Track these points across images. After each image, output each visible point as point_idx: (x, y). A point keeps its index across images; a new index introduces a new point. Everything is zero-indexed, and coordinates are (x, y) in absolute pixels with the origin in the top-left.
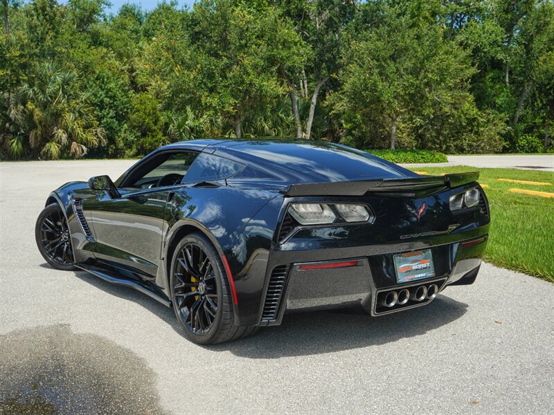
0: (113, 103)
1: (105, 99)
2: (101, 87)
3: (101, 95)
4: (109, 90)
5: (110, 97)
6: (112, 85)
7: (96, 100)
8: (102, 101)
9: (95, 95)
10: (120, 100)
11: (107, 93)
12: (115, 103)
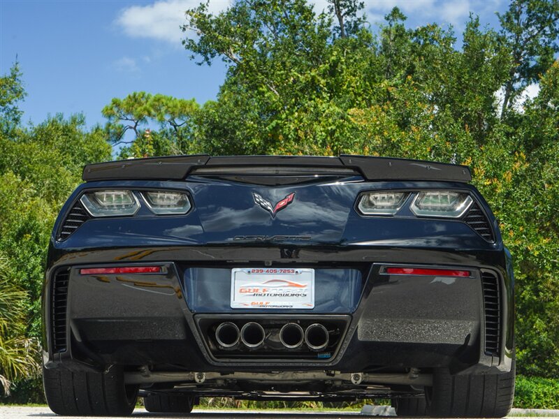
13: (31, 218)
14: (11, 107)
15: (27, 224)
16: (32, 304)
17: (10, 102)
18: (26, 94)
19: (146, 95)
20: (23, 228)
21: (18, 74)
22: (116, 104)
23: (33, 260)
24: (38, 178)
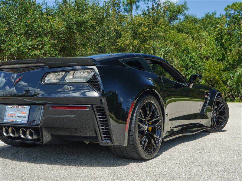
0: (194, 66)
1: (190, 63)
2: (187, 56)
3: (187, 61)
4: (192, 57)
5: (193, 62)
6: (193, 54)
7: (184, 64)
8: (187, 65)
9: (183, 61)
10: (198, 64)
11: (190, 60)
12: (195, 66)
13: (186, 46)
14: (184, 13)
15: (185, 48)
16: (187, 72)
17: (183, 12)
18: (189, 9)
19: (237, 3)
20: (184, 49)
21: (186, 3)
22: (228, 6)
23: (187, 59)
24: (192, 34)
